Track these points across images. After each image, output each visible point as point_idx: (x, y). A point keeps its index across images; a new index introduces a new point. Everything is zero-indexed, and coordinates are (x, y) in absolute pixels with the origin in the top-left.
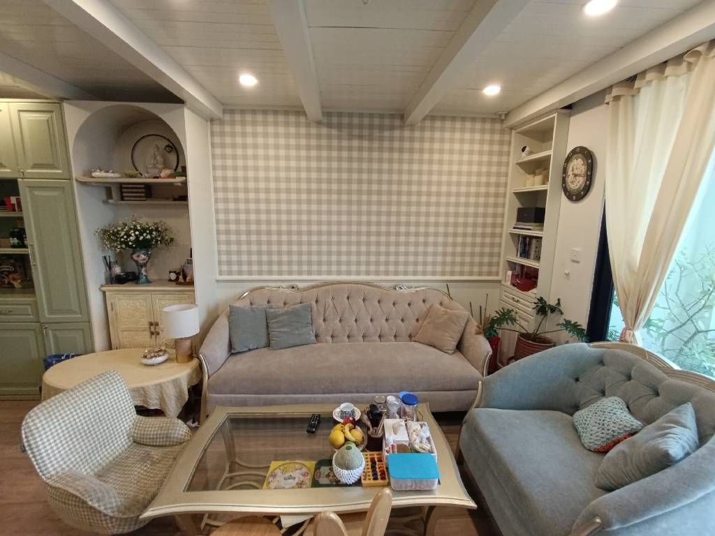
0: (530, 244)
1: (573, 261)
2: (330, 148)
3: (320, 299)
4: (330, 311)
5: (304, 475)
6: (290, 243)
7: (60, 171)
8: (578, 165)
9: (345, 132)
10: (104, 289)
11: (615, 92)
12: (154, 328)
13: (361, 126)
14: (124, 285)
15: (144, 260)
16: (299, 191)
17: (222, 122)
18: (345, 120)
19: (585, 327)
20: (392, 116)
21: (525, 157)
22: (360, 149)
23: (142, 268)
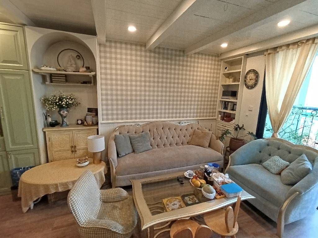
0: (228, 104)
1: (250, 110)
2: (154, 62)
3: (151, 130)
4: (156, 135)
5: (180, 202)
6: (136, 105)
7: (22, 66)
8: (252, 76)
9: (161, 56)
10: (44, 130)
11: (269, 52)
12: (74, 149)
13: (168, 54)
14: (54, 128)
15: (66, 114)
16: (141, 81)
17: (105, 46)
18: (161, 51)
19: (255, 134)
20: (180, 51)
21: (226, 71)
22: (167, 64)
23: (64, 118)
